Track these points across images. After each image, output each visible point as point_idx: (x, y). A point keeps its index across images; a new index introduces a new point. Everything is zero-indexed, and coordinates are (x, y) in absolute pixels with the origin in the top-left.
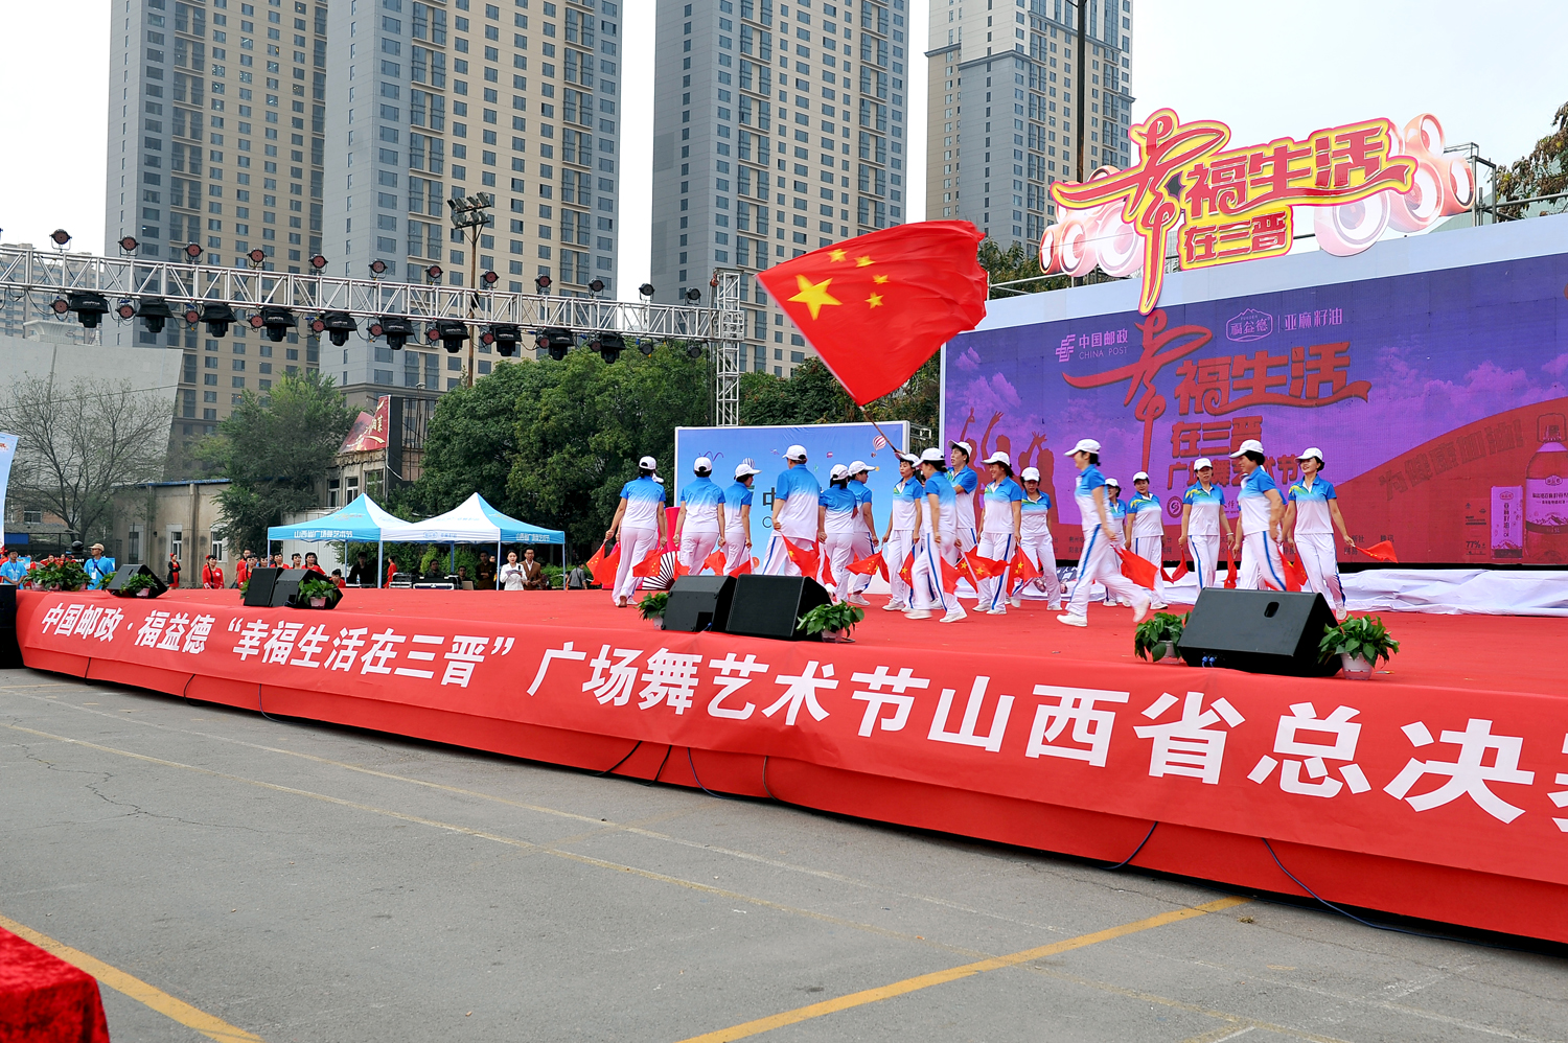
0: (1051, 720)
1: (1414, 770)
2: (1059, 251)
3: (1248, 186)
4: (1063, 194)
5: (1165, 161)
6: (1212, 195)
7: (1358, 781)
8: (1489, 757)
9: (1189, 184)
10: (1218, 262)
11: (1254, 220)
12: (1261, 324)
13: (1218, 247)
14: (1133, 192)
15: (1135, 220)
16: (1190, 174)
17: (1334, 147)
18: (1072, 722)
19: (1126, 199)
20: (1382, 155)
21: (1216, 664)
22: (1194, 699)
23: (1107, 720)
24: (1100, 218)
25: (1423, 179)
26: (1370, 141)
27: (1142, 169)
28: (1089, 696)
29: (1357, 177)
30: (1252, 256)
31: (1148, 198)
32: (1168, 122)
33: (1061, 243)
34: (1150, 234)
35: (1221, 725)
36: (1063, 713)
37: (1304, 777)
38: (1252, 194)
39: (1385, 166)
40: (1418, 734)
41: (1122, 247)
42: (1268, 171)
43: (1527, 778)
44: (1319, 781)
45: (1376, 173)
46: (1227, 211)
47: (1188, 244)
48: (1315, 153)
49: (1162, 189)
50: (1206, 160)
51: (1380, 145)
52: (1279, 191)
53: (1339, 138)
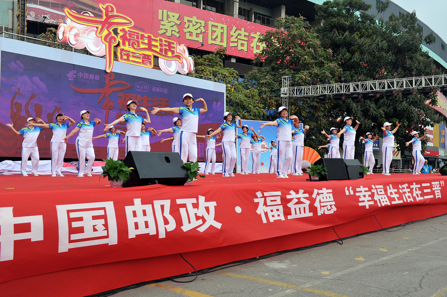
2: (67, 35)
3: (141, 43)
4: (69, 14)
5: (112, 21)
6: (129, 40)
9: (121, 34)
10: (131, 63)
11: (143, 54)
12: (145, 87)
13: (131, 58)
14: (100, 27)
15: (101, 37)
16: (121, 30)
17: (164, 43)
19: (97, 28)
24: (87, 30)
25: (184, 61)
26: (173, 46)
27: (103, 20)
29: (170, 54)
30: (142, 65)
32: (112, 9)
34: (107, 44)
38: (142, 46)
39: (176, 54)
42: (146, 41)
46: (134, 48)
47: (121, 53)
48: (159, 42)
49: (111, 31)
50: (126, 28)
51: (175, 48)
52: (150, 49)
53: (165, 41)
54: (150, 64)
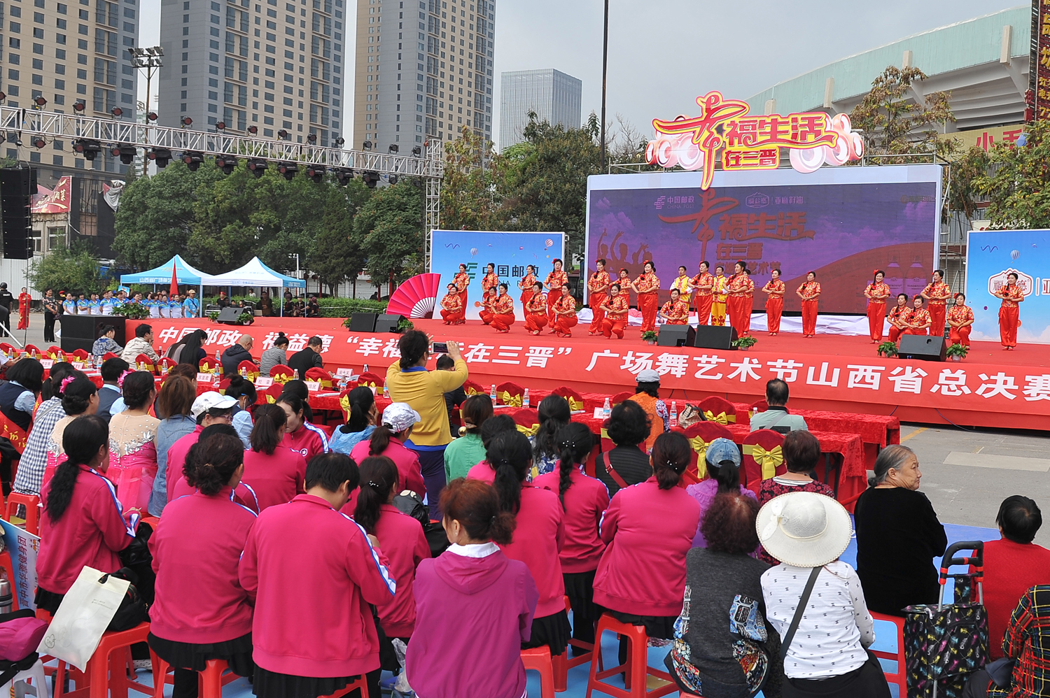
0: (856, 376)
1: (984, 387)
2: (656, 153)
3: (758, 135)
4: (659, 126)
5: (715, 116)
6: (739, 136)
7: (967, 391)
8: (1005, 382)
9: (728, 130)
10: (742, 168)
11: (761, 151)
12: (763, 200)
13: (742, 162)
14: (698, 129)
15: (699, 143)
16: (728, 125)
17: (800, 122)
18: (864, 376)
19: (694, 132)
20: (823, 129)
21: (912, 358)
22: (909, 369)
23: (878, 376)
24: (680, 140)
25: (841, 142)
26: (817, 122)
27: (703, 119)
28: (870, 368)
29: (811, 138)
30: (759, 168)
31: (706, 134)
32: (717, 99)
33: (658, 149)
34: (707, 151)
35: (920, 376)
36: (860, 374)
37: (949, 390)
38: (760, 139)
39: (824, 134)
40: (984, 377)
41: (692, 156)
42: (768, 129)
43: (1016, 387)
44: (955, 391)
45: (819, 137)
46: (747, 145)
47: (727, 158)
48: (791, 124)
49: (713, 130)
50: (737, 119)
51: (822, 124)
52: (774, 139)
53: (802, 119)
54: (774, 162)
